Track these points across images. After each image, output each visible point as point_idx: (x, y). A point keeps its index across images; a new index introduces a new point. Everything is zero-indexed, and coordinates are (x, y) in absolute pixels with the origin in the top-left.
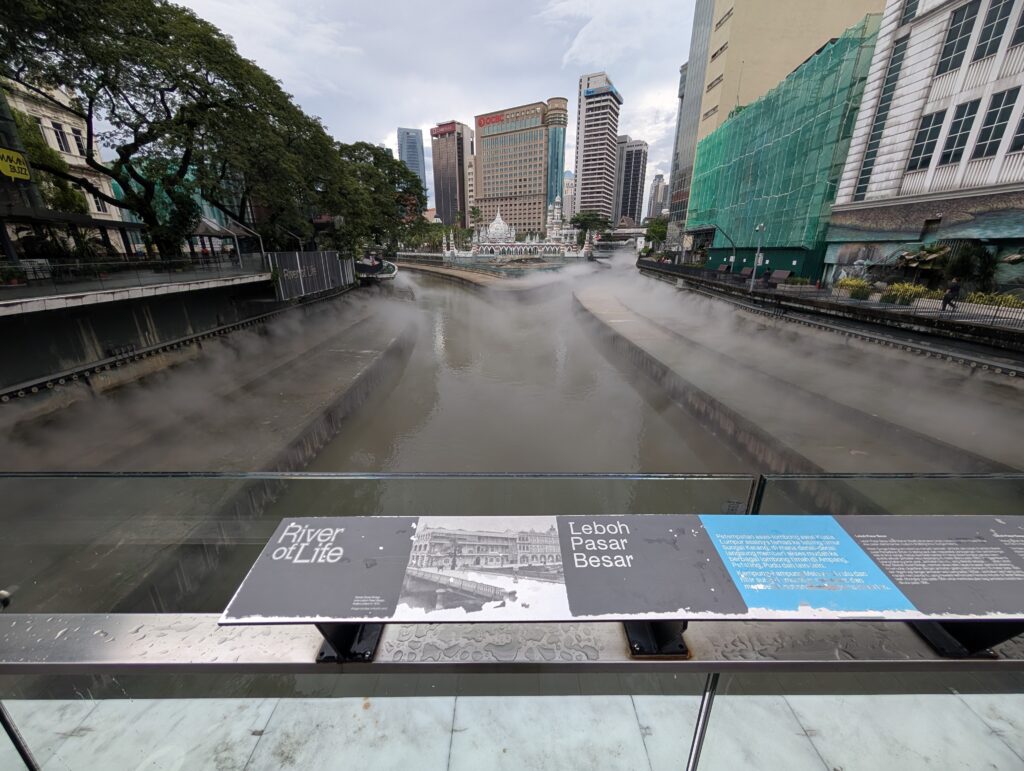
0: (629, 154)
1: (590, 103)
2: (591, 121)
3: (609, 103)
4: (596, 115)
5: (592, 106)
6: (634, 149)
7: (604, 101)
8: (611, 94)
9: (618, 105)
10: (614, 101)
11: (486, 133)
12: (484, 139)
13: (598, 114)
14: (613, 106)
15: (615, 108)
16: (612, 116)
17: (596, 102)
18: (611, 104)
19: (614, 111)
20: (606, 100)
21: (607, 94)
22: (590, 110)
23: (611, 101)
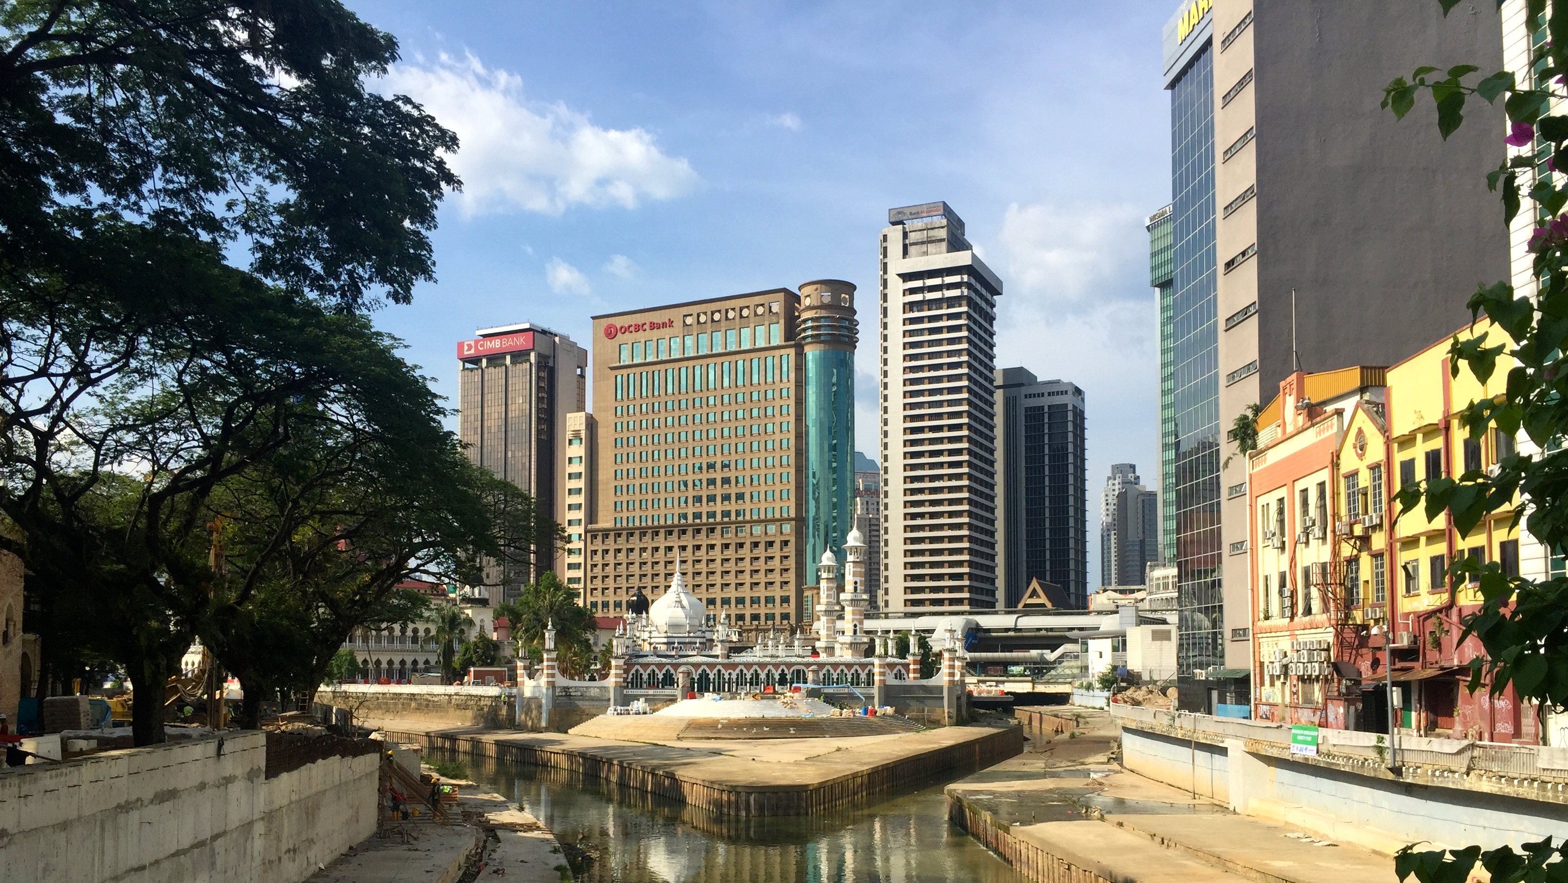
0: (1034, 414)
1: (913, 291)
2: (920, 332)
3: (964, 292)
4: (931, 319)
5: (918, 297)
6: (1046, 402)
7: (950, 286)
8: (972, 271)
9: (989, 296)
10: (978, 287)
11: (626, 360)
12: (619, 372)
13: (939, 318)
14: (979, 300)
15: (984, 305)
16: (975, 322)
17: (932, 289)
18: (971, 294)
19: (981, 311)
20: (957, 285)
21: (959, 270)
22: (916, 308)
23: (969, 286)
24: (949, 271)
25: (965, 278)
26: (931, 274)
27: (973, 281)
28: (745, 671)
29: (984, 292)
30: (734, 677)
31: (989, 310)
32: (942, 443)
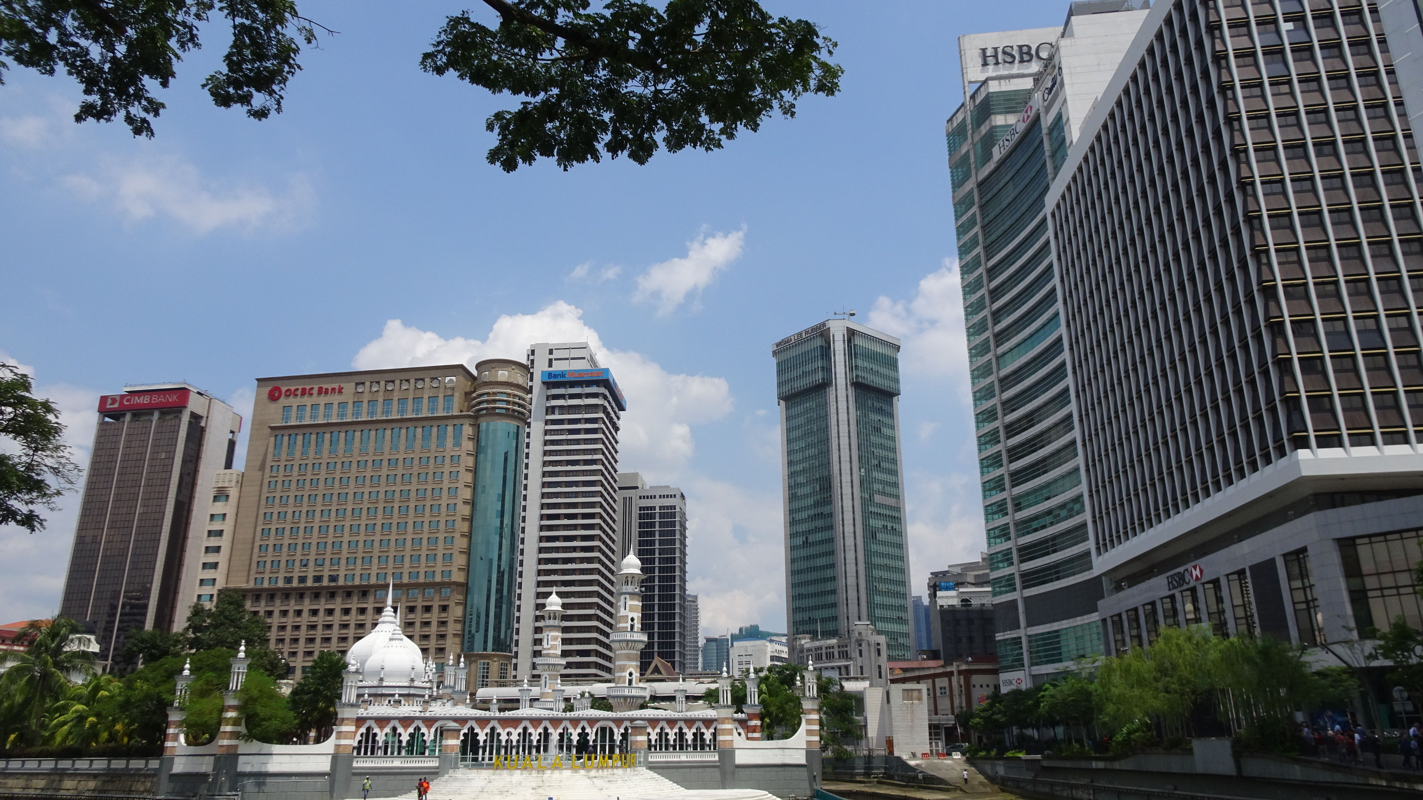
0: (646, 515)
1: (555, 397)
2: (559, 433)
3: (599, 402)
5: (560, 403)
6: (657, 504)
8: (604, 385)
9: (616, 410)
10: (611, 399)
12: (280, 433)
13: (578, 421)
14: (610, 409)
15: (613, 415)
16: (607, 428)
17: (572, 396)
18: (606, 404)
19: (611, 420)
20: (595, 395)
21: (597, 383)
22: (557, 411)
23: (605, 397)
24: (589, 383)
25: (602, 390)
26: (573, 384)
27: (608, 394)
28: (531, 730)
30: (514, 738)
31: (616, 421)
32: (576, 529)
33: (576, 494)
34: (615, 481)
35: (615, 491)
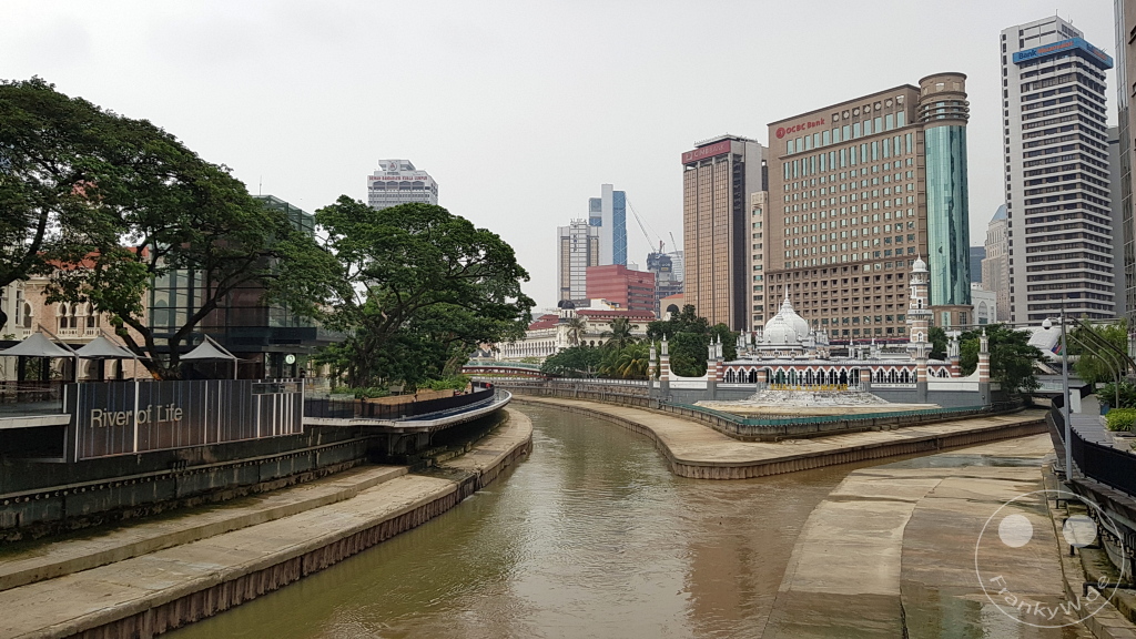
1: (1028, 74)
3: (1074, 69)
4: (1045, 94)
5: (1034, 78)
7: (1060, 67)
8: (1078, 52)
9: (1098, 71)
10: (1087, 64)
11: (791, 151)
12: (786, 161)
13: (1052, 92)
14: (1087, 74)
15: (1093, 78)
16: (1085, 92)
17: (1044, 71)
18: (1081, 70)
19: (1091, 83)
20: (1068, 65)
21: (1068, 53)
22: (1031, 87)
23: (1079, 65)
24: (1060, 55)
25: (1074, 59)
26: (1044, 59)
27: (1081, 60)
29: (1093, 67)
31: (1099, 81)
32: (1058, 190)
33: (1055, 159)
34: (1104, 138)
35: (1104, 148)
